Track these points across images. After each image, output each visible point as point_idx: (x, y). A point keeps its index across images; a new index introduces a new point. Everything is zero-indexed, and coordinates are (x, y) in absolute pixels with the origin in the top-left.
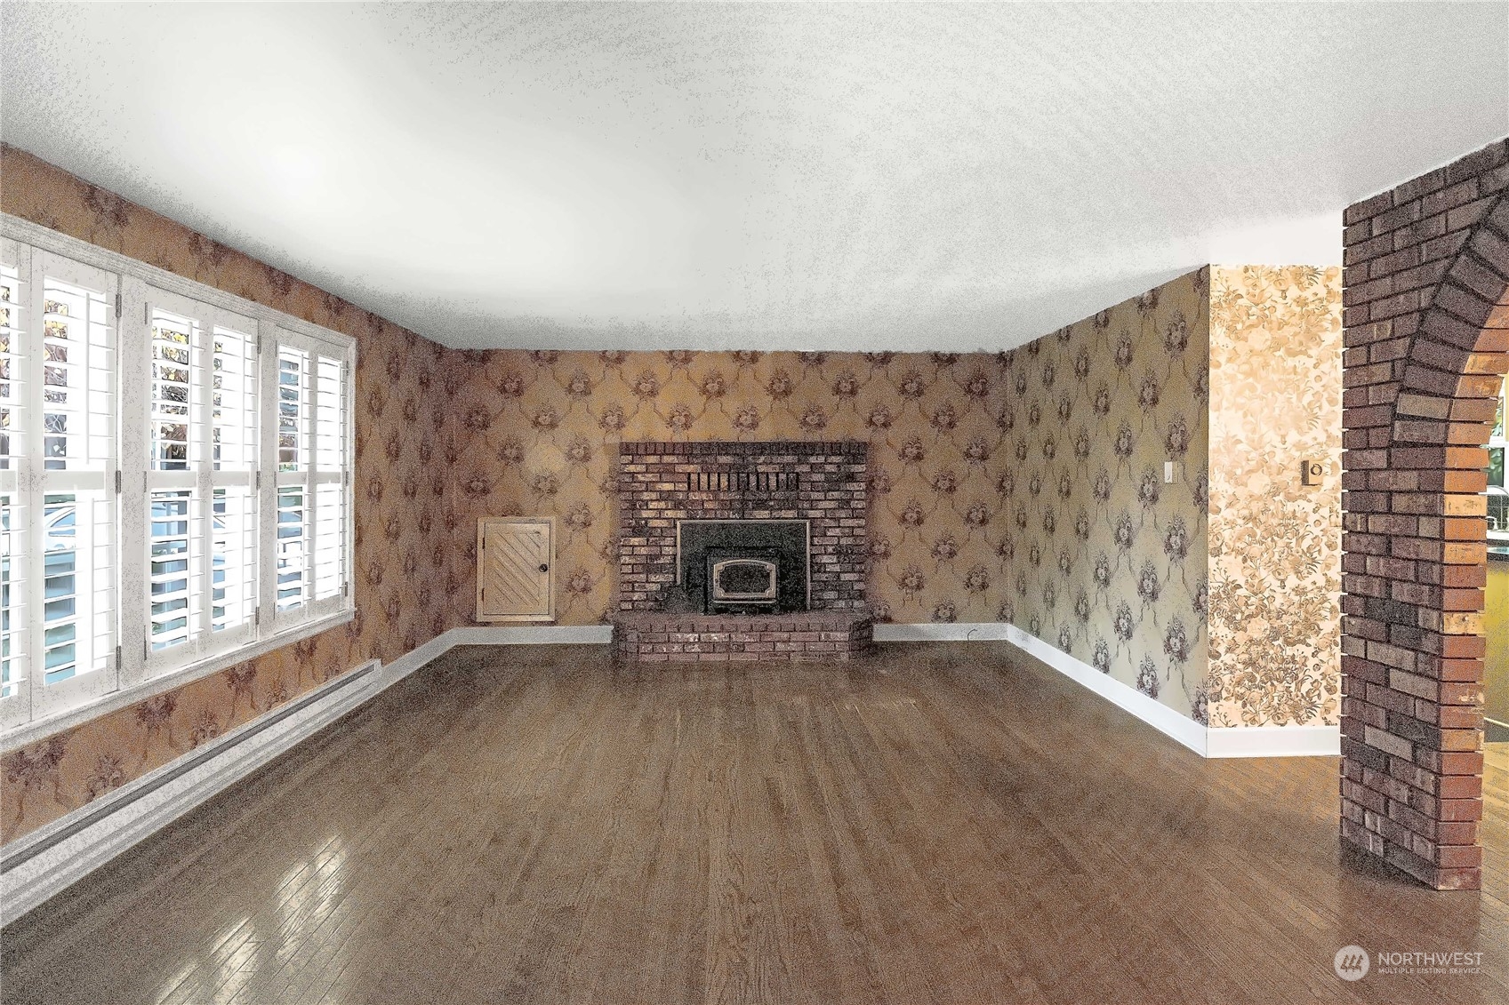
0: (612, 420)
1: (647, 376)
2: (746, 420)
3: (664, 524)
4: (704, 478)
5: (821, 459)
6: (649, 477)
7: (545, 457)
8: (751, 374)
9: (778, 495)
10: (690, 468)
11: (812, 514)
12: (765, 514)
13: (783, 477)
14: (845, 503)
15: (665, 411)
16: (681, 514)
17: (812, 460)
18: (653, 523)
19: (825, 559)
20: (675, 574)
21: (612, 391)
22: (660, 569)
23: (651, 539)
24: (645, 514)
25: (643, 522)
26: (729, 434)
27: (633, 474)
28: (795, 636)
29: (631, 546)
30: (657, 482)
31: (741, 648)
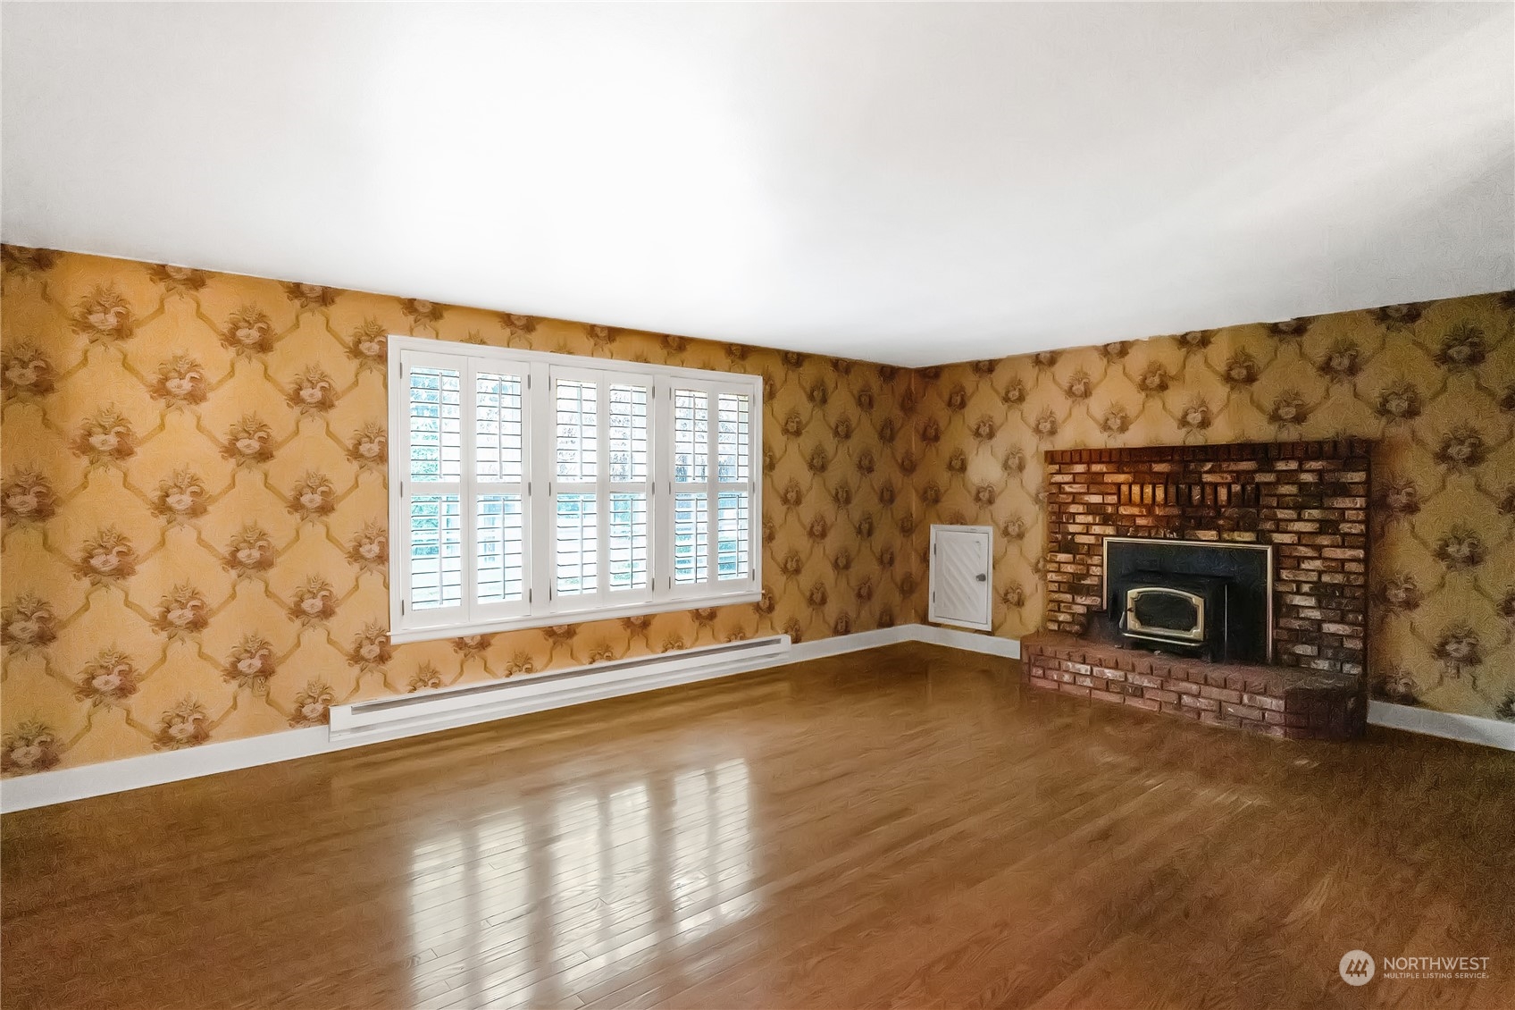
0: (1046, 426)
1: (1081, 376)
2: (1195, 418)
3: (1091, 540)
4: (1136, 489)
5: (1293, 465)
6: (1076, 488)
7: (985, 467)
8: (1202, 360)
9: (1229, 512)
10: (1121, 478)
11: (1278, 538)
12: (1212, 534)
13: (1236, 488)
14: (1326, 527)
15: (1099, 414)
16: (1110, 530)
17: (1281, 466)
18: (1080, 539)
19: (1298, 600)
20: (1102, 597)
21: (1046, 396)
22: (1088, 591)
23: (1078, 557)
24: (1072, 528)
25: (1070, 537)
26: (1172, 436)
27: (1059, 484)
28: (1206, 690)
29: (1056, 562)
30: (1085, 493)
31: (1139, 692)
